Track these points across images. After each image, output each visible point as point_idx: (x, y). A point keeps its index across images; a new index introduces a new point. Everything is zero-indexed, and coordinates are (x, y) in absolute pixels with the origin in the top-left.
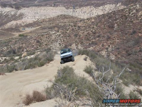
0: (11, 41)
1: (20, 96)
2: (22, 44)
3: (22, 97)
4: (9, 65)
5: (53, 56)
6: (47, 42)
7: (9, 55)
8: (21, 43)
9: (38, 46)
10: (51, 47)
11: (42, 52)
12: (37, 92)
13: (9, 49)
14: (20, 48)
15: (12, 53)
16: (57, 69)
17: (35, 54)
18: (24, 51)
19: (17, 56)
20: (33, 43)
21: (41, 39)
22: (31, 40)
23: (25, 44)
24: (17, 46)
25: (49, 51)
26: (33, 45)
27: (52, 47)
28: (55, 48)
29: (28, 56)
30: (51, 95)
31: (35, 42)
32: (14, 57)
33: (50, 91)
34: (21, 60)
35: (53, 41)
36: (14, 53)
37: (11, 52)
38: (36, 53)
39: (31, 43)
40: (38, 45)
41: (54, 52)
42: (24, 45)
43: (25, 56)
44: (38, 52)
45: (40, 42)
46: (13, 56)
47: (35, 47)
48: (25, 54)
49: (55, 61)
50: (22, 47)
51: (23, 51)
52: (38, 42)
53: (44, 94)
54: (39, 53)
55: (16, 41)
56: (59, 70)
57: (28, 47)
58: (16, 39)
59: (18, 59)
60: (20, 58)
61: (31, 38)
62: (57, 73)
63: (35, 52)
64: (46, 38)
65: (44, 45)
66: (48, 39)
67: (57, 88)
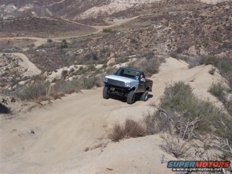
0: (91, 40)
1: (104, 126)
2: (108, 44)
3: (106, 129)
4: (87, 77)
5: (158, 65)
6: (148, 42)
7: (87, 62)
8: (106, 43)
9: (134, 49)
10: (154, 50)
11: (139, 57)
12: (133, 122)
13: (87, 52)
14: (104, 51)
15: (91, 59)
16: (164, 87)
17: (129, 61)
18: (111, 56)
19: (99, 64)
20: (126, 44)
21: (138, 38)
22: (123, 39)
23: (113, 45)
24: (99, 47)
25: (151, 57)
26: (126, 46)
27: (156, 50)
28: (160, 53)
29: (117, 64)
30: (153, 127)
31: (129, 41)
32: (95, 65)
33: (153, 120)
34: (105, 71)
35: (158, 40)
36: (95, 58)
37: (91, 56)
38: (130, 60)
39: (122, 43)
40: (133, 47)
41: (160, 58)
42: (111, 46)
43: (112, 65)
44: (133, 57)
45: (137, 42)
46: (94, 63)
47: (129, 49)
48: (112, 60)
49: (160, 73)
50: (108, 49)
51: (109, 55)
52: (133, 41)
53: (143, 126)
54: (134, 59)
55: (98, 40)
56: (167, 89)
57: (117, 49)
58: (98, 36)
59: (101, 69)
60: (105, 67)
61: (123, 35)
62: (165, 93)
63: (129, 58)
64: (147, 35)
65: (142, 46)
66: (151, 37)
67: (165, 116)
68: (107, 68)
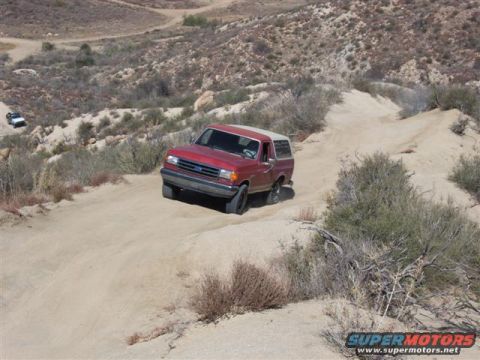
0: (153, 44)
1: (182, 275)
2: (196, 56)
3: (187, 281)
4: (142, 140)
5: (323, 111)
6: (297, 50)
7: (144, 101)
8: (192, 52)
9: (262, 68)
10: (312, 71)
11: (274, 90)
12: (253, 268)
13: (145, 74)
14: (186, 73)
15: (154, 93)
16: (337, 168)
17: (248, 99)
18: (205, 86)
19: (173, 105)
20: (242, 54)
21: (273, 39)
22: (233, 42)
23: (210, 57)
24: (174, 65)
25: (306, 90)
26: (242, 60)
27: (319, 71)
28: (328, 78)
29: (219, 106)
30: (307, 280)
31: (250, 48)
32: (162, 109)
34: (188, 124)
35: (322, 45)
36: (164, 91)
37: (152, 87)
38: (251, 96)
39: (232, 54)
40: (261, 62)
41: (327, 93)
42: (204, 60)
43: (205, 108)
44: (259, 90)
45: (269, 50)
46: (160, 104)
47: (249, 69)
48: (206, 97)
49: (328, 130)
50: (196, 68)
51: (198, 84)
52: (261, 48)
53: (280, 278)
54: (263, 95)
55: (172, 45)
56: (344, 174)
57: (219, 68)
58: (172, 34)
59: (179, 118)
60: (188, 113)
61: (235, 31)
62: (339, 183)
63: (249, 92)
64: (296, 32)
65: (284, 61)
66: (305, 37)
67: (337, 252)
68: (195, 117)
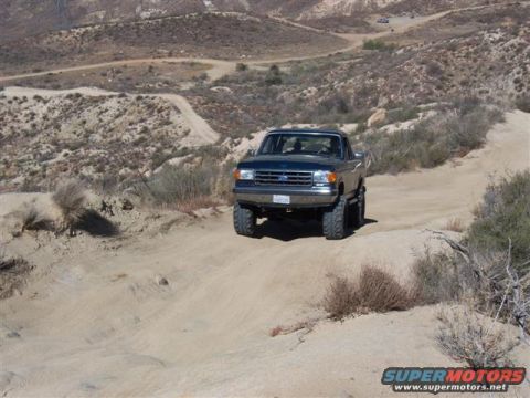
0: (335, 66)
2: (374, 77)
5: (485, 129)
6: (468, 72)
7: (324, 117)
8: (370, 74)
9: (433, 88)
10: (481, 92)
11: (442, 110)
13: (326, 93)
14: (364, 92)
15: (334, 110)
16: (487, 182)
17: (418, 117)
18: (380, 104)
19: (350, 121)
20: (416, 76)
21: (446, 62)
22: (408, 65)
23: (386, 78)
24: (354, 83)
25: (471, 109)
26: (416, 81)
27: (487, 92)
28: (496, 99)
29: (391, 122)
30: (436, 286)
31: (423, 71)
32: (338, 125)
33: (436, 270)
34: (361, 139)
35: (491, 69)
36: (344, 108)
37: (333, 105)
38: (421, 114)
39: (406, 75)
40: (433, 83)
41: (490, 113)
42: (381, 81)
43: (377, 125)
44: (428, 109)
45: (442, 72)
46: (337, 121)
47: (422, 89)
48: (379, 114)
49: (487, 148)
50: (373, 88)
51: (375, 103)
52: (434, 70)
54: (431, 113)
55: (352, 67)
56: (491, 188)
57: (394, 88)
58: (352, 57)
59: (354, 134)
60: (362, 129)
61: (410, 54)
62: (485, 197)
63: (419, 110)
64: (467, 56)
65: (454, 83)
66: (475, 60)
67: (464, 261)
68: (369, 132)
